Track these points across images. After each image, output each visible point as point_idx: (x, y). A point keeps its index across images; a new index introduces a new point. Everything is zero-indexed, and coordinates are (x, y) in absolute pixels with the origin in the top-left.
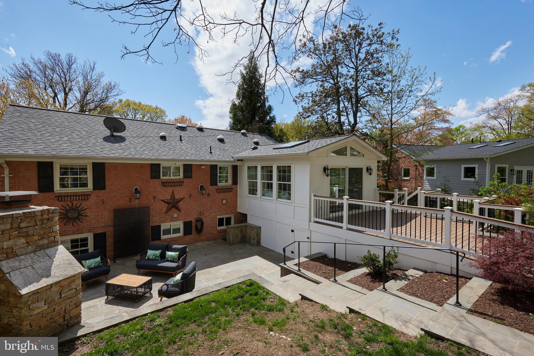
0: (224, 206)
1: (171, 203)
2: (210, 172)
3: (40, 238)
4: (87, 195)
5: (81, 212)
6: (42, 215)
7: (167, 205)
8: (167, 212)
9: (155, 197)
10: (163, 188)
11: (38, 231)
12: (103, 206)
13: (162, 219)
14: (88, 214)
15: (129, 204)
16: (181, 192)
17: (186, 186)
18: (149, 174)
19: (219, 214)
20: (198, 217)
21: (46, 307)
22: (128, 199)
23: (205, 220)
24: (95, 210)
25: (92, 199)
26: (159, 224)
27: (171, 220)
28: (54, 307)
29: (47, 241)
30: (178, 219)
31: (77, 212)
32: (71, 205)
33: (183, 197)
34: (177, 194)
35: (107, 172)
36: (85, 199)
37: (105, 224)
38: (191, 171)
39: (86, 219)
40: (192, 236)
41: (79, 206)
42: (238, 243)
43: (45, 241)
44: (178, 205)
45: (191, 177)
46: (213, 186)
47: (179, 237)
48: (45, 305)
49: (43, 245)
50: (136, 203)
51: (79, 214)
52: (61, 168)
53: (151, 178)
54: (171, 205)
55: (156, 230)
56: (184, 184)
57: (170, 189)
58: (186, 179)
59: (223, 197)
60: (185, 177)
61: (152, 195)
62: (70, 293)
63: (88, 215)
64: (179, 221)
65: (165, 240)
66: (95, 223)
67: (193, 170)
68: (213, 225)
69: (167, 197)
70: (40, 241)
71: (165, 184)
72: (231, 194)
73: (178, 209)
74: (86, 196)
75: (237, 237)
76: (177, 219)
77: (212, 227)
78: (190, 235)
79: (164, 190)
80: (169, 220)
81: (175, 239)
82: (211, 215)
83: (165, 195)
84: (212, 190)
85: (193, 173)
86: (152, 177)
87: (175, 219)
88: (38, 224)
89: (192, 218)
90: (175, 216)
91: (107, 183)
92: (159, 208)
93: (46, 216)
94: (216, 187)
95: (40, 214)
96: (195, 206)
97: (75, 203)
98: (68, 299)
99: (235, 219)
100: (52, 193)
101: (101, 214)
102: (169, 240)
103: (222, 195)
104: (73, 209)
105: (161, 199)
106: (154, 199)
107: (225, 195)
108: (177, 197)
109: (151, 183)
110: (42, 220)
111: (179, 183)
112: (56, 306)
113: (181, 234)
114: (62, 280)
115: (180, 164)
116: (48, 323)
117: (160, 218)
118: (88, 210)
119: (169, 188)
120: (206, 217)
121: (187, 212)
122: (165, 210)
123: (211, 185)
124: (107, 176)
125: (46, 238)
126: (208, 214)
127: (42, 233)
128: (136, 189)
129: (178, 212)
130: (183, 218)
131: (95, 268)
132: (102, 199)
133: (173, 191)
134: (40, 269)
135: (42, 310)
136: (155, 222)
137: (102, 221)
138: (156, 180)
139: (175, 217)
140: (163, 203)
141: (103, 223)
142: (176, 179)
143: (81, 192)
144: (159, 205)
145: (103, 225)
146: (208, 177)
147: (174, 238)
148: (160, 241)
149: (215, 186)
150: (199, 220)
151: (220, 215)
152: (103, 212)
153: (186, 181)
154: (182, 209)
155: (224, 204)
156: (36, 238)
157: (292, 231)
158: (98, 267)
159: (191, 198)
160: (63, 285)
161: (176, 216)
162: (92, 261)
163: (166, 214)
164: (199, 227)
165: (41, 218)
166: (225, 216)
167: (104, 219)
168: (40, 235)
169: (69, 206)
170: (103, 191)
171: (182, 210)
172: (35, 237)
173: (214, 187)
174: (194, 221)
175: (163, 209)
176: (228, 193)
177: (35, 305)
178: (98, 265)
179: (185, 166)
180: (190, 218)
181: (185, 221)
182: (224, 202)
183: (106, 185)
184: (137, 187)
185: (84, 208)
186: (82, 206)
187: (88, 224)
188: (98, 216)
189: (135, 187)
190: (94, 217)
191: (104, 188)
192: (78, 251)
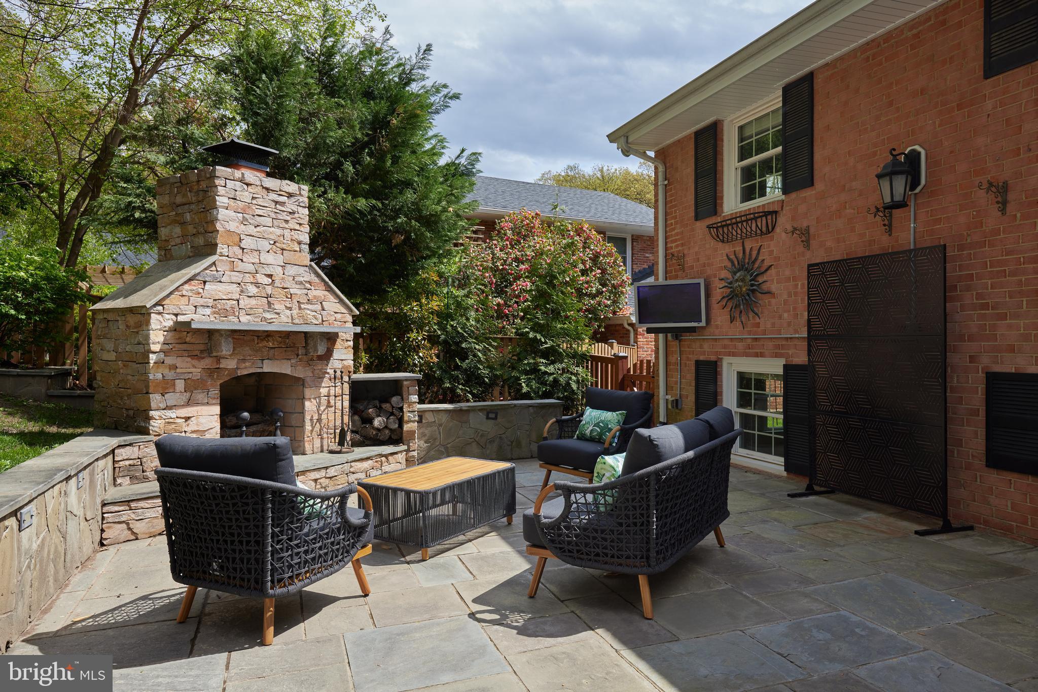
4: (772, 213)
5: (759, 279)
9: (1004, 190)
14: (773, 287)
18: (975, 52)
25: (783, 226)
26: (1033, 369)
31: (750, 277)
32: (741, 255)
35: (818, 109)
36: (768, 232)
39: (768, 304)
41: (756, 259)
50: (910, 236)
51: (754, 288)
53: (986, 76)
55: (1018, 400)
63: (773, 290)
66: (789, 324)
86: (992, 67)
91: (817, 156)
97: (749, 245)
100: (713, 219)
104: (743, 265)
106: (1004, 204)
124: (818, 126)
128: (913, 158)
131: (591, 440)
132: (805, 224)
136: (1011, 349)
143: (760, 206)
145: (806, 333)
148: (1037, 483)
158: (600, 440)
169: (737, 257)
170: (808, 193)
178: (601, 435)
183: (816, 166)
184: (923, 153)
185: (766, 264)
186: (760, 258)
187: (773, 324)
188: (796, 294)
189: (917, 148)
190: (785, 296)
191: (809, 182)
192: (754, 416)
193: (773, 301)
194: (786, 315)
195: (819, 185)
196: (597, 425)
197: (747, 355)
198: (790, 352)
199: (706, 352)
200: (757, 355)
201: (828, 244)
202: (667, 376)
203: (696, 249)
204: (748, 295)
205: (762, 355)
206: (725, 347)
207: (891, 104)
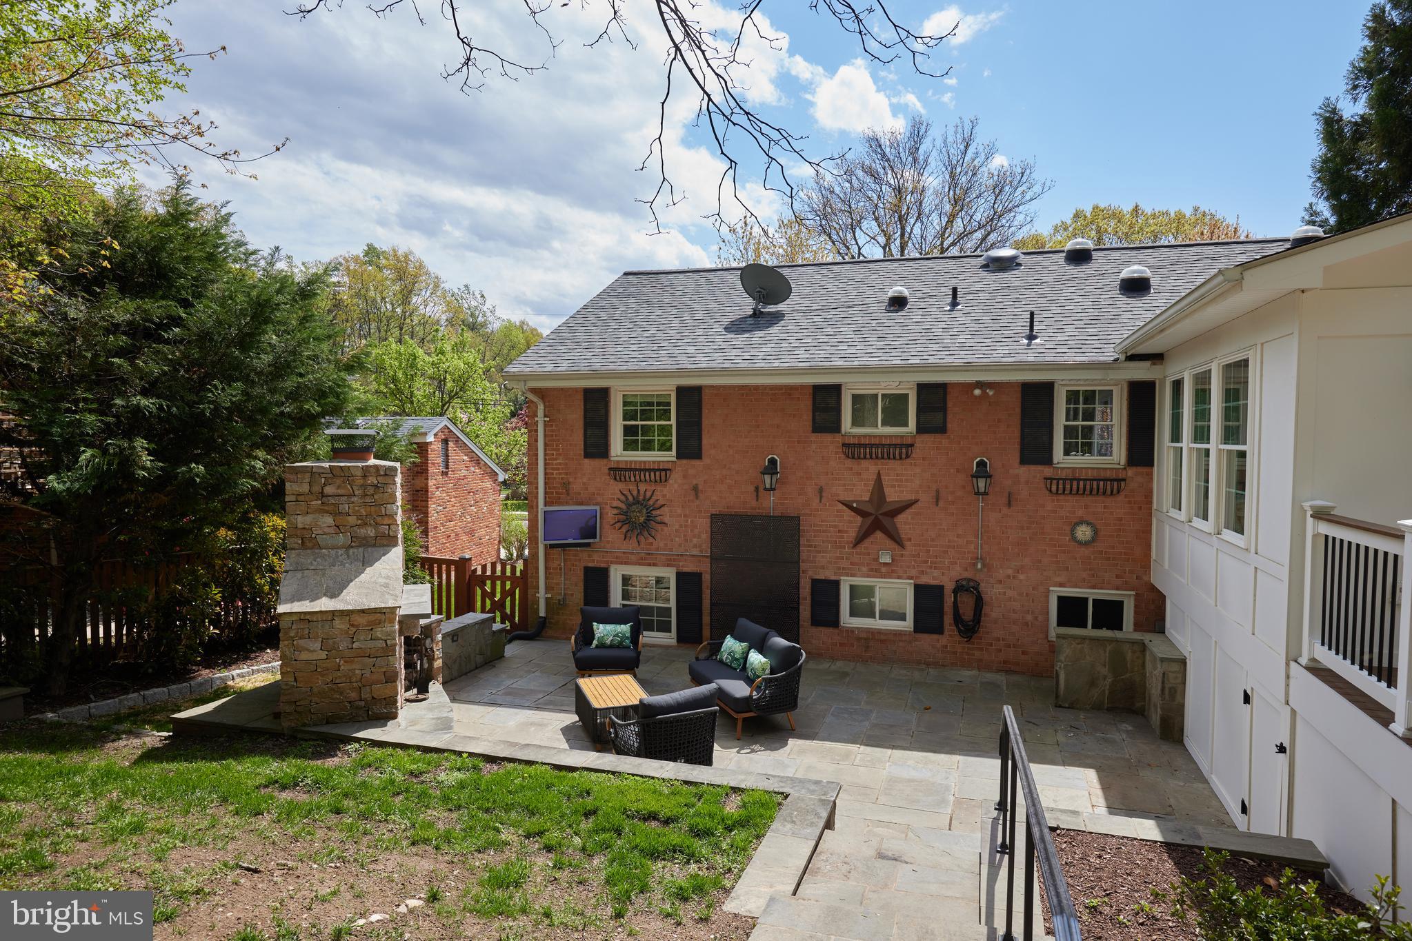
0: (1084, 551)
1: (869, 514)
2: (1018, 410)
3: (359, 522)
4: (666, 470)
5: (654, 512)
6: (365, 477)
7: (859, 519)
8: (859, 541)
9: (821, 490)
10: (849, 463)
11: (357, 508)
12: (698, 502)
13: (845, 563)
14: (666, 519)
15: (754, 503)
16: (907, 481)
17: (924, 459)
18: (807, 417)
19: (1058, 579)
20: (966, 575)
21: (323, 655)
22: (752, 488)
23: (991, 591)
24: (679, 511)
25: (676, 480)
26: (833, 578)
27: (871, 570)
28: (338, 660)
29: (374, 531)
30: (893, 571)
31: (645, 510)
32: (635, 493)
33: (913, 497)
34: (893, 486)
35: (705, 411)
36: (661, 482)
37: (701, 552)
38: (944, 410)
39: (662, 530)
40: (943, 640)
41: (651, 498)
42: (1097, 707)
43: (371, 532)
44: (894, 524)
45: (942, 430)
46: (1033, 468)
47: (898, 634)
48: (321, 649)
49: (365, 538)
50: (771, 504)
51: (649, 518)
52: (625, 404)
53: (813, 432)
54: (870, 520)
55: (826, 592)
56: (917, 453)
57: (870, 469)
58: (926, 437)
59: (1080, 513)
60: (921, 429)
61: (816, 485)
62: (371, 644)
63: (666, 521)
64: (899, 578)
65: (851, 631)
66: (680, 545)
67: (950, 404)
68: (1029, 618)
69: (861, 492)
70: (359, 528)
71: (856, 450)
72: (1117, 507)
73: (895, 538)
74: (661, 473)
75: (1093, 683)
76: (889, 571)
77: (1027, 624)
78: (935, 637)
79: (851, 469)
80: (865, 569)
81: (883, 637)
82: (1022, 577)
83: (854, 485)
84: (1027, 482)
85: (950, 417)
86: (816, 429)
87: (884, 570)
88: (356, 493)
89: (945, 577)
90: (886, 558)
91: (705, 441)
92: (835, 526)
93: (372, 480)
94: (1047, 471)
95: (359, 473)
96: (958, 536)
97: (642, 487)
98: (369, 657)
99: (1137, 612)
100: (605, 461)
101: (692, 522)
102: (863, 635)
103: (1071, 506)
104: (638, 502)
105: (841, 498)
106: (821, 497)
107: (1086, 507)
108: (893, 495)
109: (814, 446)
110: (364, 486)
111: (900, 450)
112: (342, 662)
113: (908, 625)
114: (352, 611)
115: (906, 386)
116: (325, 687)
117: (838, 558)
118: (665, 509)
119: (865, 463)
120: (1000, 582)
121: (928, 551)
122: (852, 533)
123: (1024, 461)
124: (706, 422)
125: (371, 525)
126: (1010, 572)
127: (364, 513)
128: (773, 462)
129: (896, 546)
130: (914, 572)
131: (611, 646)
132: (695, 482)
133: (879, 474)
134: (332, 579)
135: (314, 656)
136: (823, 568)
137: (695, 540)
138: (827, 438)
139: (886, 564)
140: (848, 514)
141: (695, 546)
142: (891, 437)
143: (654, 462)
144: (837, 516)
145: (695, 552)
146: (1010, 432)
147: (879, 632)
148: (836, 631)
149: (1040, 468)
150: (967, 588)
151: (1061, 585)
152: (696, 517)
153: (926, 442)
154: (910, 539)
155: (1080, 543)
156: (352, 520)
157: (1247, 699)
158: (620, 646)
159: (941, 504)
160: (355, 623)
161: (889, 560)
162: (610, 627)
163: (855, 545)
164: (967, 613)
165: (362, 481)
166: (1092, 594)
167: (699, 537)
168: (359, 517)
169: (632, 494)
170: (696, 462)
171: (907, 544)
172: (350, 518)
173: (1037, 472)
174: (949, 586)
175: (846, 532)
176: (1101, 498)
177: (302, 642)
178: (621, 643)
179: (922, 388)
180: (936, 573)
181: (920, 582)
182: (1084, 532)
183: (703, 447)
184: (775, 456)
185: (660, 503)
186: (654, 498)
187: (666, 545)
188: (686, 526)
189: (770, 456)
190: (677, 527)
191: (698, 455)
192: (653, 607)
193: (665, 528)
194: (677, 539)
195: (706, 460)
196: (617, 635)
197: (640, 564)
198: (681, 564)
199: (596, 561)
200: (650, 565)
201: (714, 498)
202: (546, 578)
203: (585, 480)
204: (645, 523)
205: (654, 565)
206: (617, 557)
207: (758, 426)
